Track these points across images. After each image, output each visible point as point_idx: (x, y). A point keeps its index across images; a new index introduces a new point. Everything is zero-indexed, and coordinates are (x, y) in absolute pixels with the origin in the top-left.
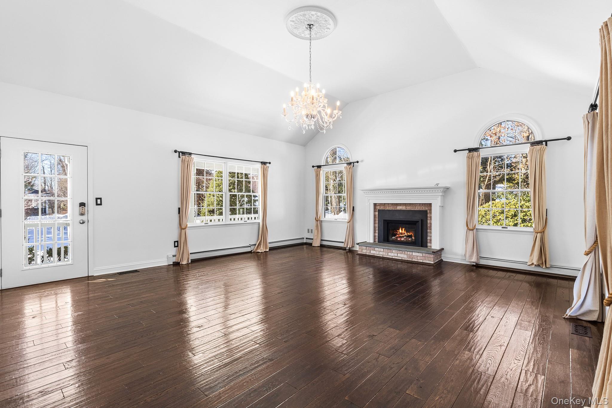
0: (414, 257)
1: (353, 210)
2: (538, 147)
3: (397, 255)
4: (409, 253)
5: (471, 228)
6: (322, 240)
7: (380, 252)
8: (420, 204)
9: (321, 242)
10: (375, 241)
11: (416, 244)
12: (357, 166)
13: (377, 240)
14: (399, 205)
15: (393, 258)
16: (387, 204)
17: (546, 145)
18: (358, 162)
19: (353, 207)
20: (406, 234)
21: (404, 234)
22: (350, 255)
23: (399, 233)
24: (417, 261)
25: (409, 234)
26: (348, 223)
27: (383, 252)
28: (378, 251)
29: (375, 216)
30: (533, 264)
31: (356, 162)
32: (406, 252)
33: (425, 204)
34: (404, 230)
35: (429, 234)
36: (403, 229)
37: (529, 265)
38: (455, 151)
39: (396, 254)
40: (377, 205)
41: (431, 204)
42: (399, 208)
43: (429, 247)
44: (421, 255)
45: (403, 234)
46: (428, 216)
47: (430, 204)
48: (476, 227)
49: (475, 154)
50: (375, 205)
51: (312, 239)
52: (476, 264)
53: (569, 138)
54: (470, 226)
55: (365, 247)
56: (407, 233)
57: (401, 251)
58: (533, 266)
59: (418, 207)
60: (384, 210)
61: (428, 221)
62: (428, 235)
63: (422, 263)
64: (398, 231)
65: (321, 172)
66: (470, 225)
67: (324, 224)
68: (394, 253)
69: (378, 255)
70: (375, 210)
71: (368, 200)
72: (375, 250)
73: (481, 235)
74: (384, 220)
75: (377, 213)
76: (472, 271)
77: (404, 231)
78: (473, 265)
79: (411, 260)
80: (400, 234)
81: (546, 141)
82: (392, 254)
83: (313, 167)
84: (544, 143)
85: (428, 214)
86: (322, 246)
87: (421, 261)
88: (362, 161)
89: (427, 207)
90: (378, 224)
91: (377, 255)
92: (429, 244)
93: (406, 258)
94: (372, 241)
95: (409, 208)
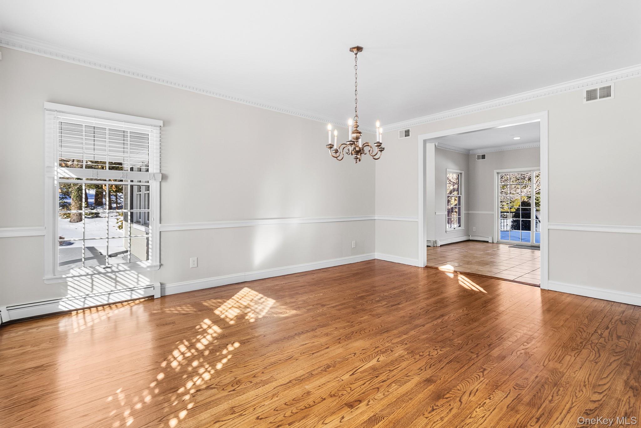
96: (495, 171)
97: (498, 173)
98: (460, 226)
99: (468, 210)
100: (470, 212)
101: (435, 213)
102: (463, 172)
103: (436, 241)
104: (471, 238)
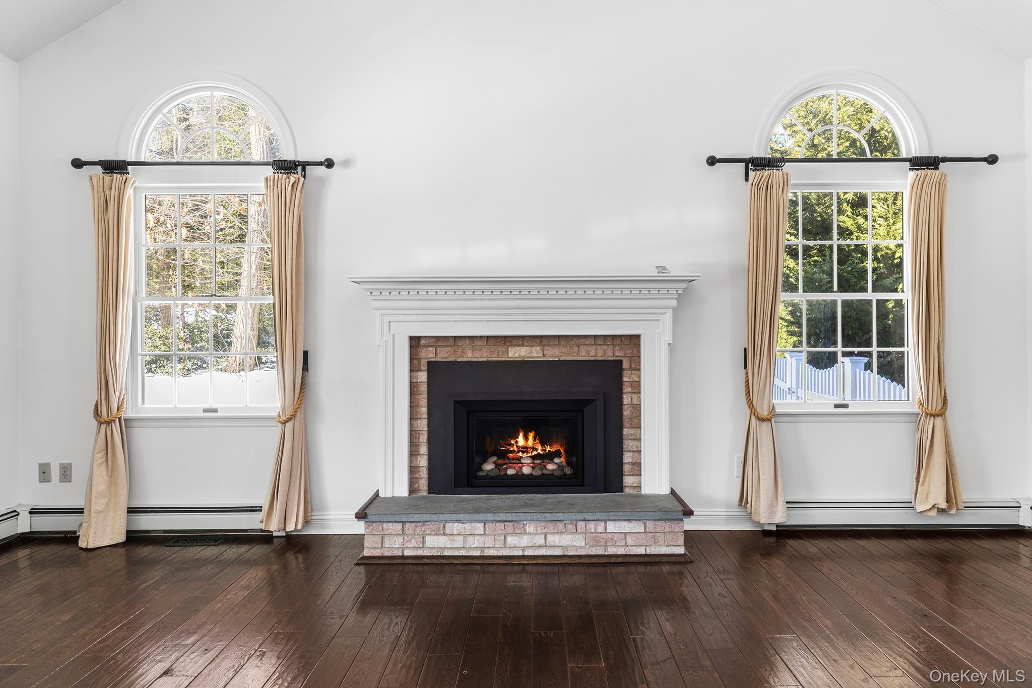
0: (612, 539)
1: (305, 367)
3: (542, 542)
4: (592, 525)
6: (131, 511)
7: (470, 539)
8: (595, 337)
9: (128, 522)
10: (412, 490)
11: (583, 485)
12: (322, 181)
13: (423, 484)
14: (514, 342)
15: (529, 553)
16: (465, 337)
18: (329, 164)
19: (306, 354)
20: (539, 451)
21: (534, 449)
22: (294, 561)
23: (515, 449)
24: (623, 553)
25: (548, 448)
26: (284, 423)
27: (483, 537)
28: (459, 534)
29: (413, 387)
30: (933, 507)
31: (320, 164)
32: (581, 524)
33: (614, 337)
34: (535, 438)
35: (628, 444)
36: (531, 436)
37: (921, 511)
38: (712, 161)
39: (537, 537)
40: (423, 342)
41: (638, 337)
42: (516, 353)
43: (627, 491)
44: (638, 527)
45: (529, 450)
46: (625, 379)
47: (634, 340)
50: (415, 342)
51: (80, 511)
53: (994, 160)
55: (400, 526)
56: (542, 445)
57: (559, 524)
59: (589, 348)
60: (455, 362)
61: (625, 396)
62: (625, 446)
63: (642, 560)
64: (513, 442)
65: (129, 192)
66: (762, 404)
67: (142, 437)
68: (530, 534)
69: (463, 553)
70: (416, 362)
71: (386, 325)
72: (444, 534)
74: (454, 401)
75: (423, 377)
76: (767, 550)
77: (535, 440)
78: (767, 533)
79: (600, 551)
80: (518, 452)
82: (525, 541)
83: (78, 164)
85: (625, 373)
86: (134, 538)
87: (641, 551)
88: (346, 163)
89: (621, 349)
90: (429, 418)
91: (456, 553)
92: (628, 480)
93: (581, 547)
94: (402, 490)
95: (554, 354)
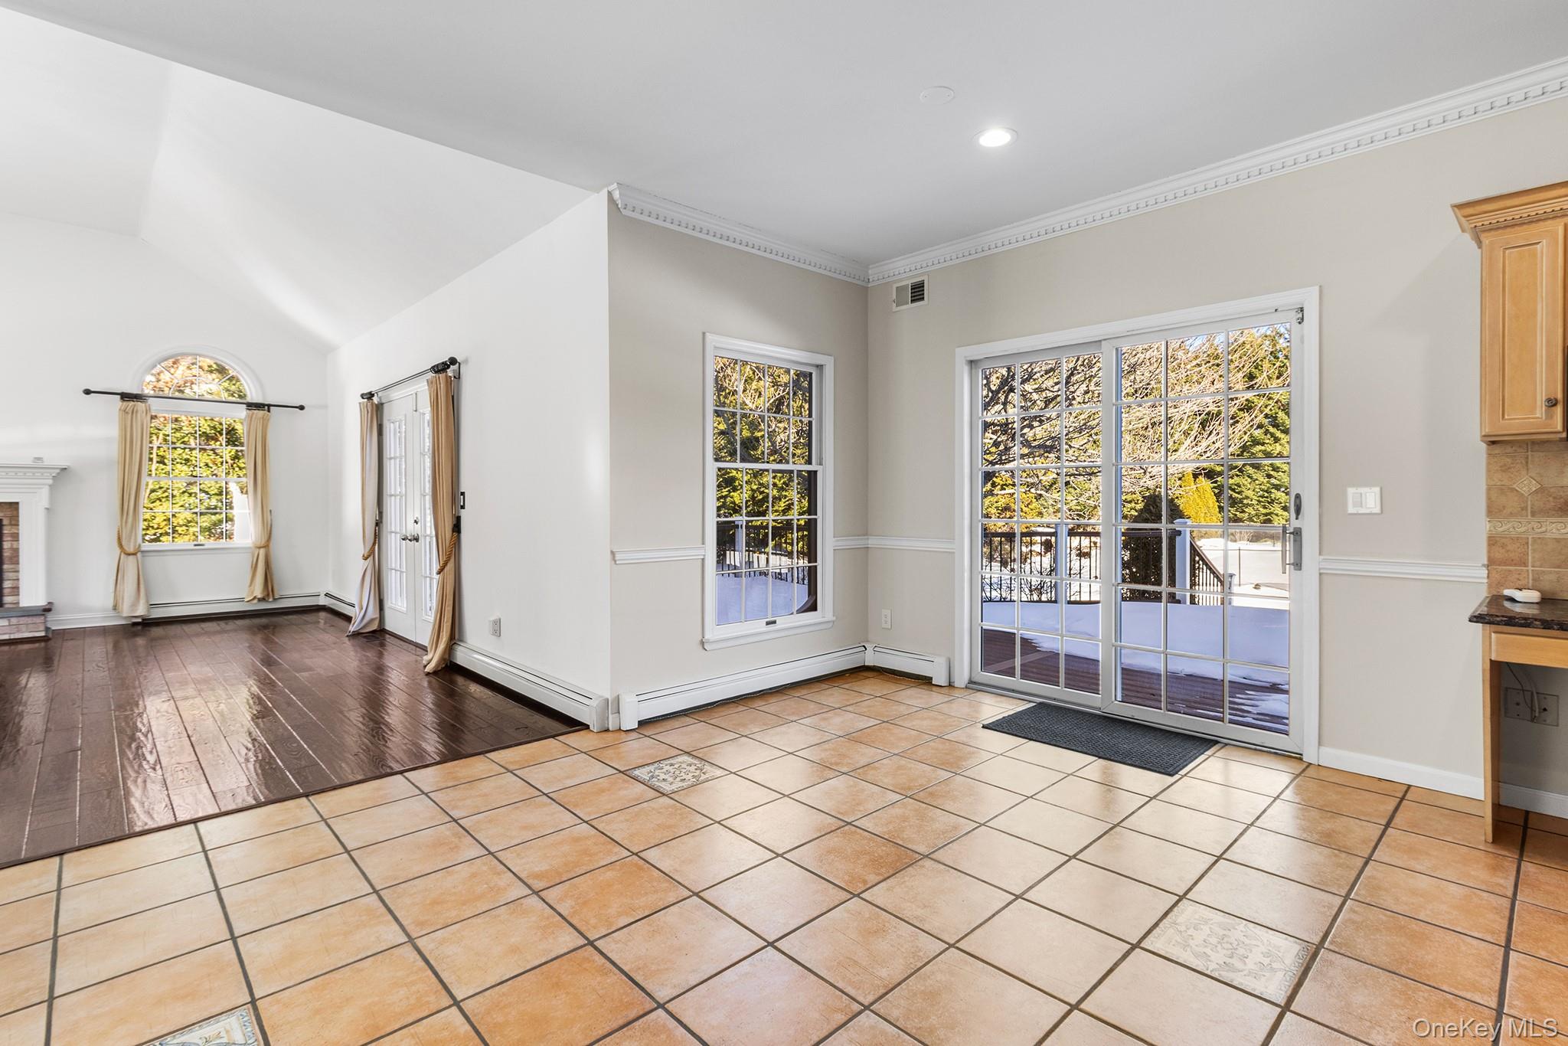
2: (260, 413)
5: (131, 550)
17: (269, 411)
30: (255, 598)
33: (4, 504)
35: (8, 575)
37: (248, 601)
38: (87, 393)
41: (19, 503)
43: (9, 605)
46: (6, 532)
47: (15, 504)
48: (143, 549)
49: (140, 406)
52: (143, 620)
53: (302, 408)
54: (129, 548)
58: (256, 601)
61: (5, 543)
62: (5, 576)
66: (127, 545)
73: (153, 562)
76: (135, 635)
78: (135, 624)
81: (269, 406)
84: (266, 407)
85: (6, 528)
89: (8, 512)
92: (8, 599)
96: (958, 350)
97: (972, 363)
98: (812, 607)
99: (866, 533)
100: (872, 542)
101: (613, 553)
102: (828, 363)
103: (618, 699)
104: (870, 659)
